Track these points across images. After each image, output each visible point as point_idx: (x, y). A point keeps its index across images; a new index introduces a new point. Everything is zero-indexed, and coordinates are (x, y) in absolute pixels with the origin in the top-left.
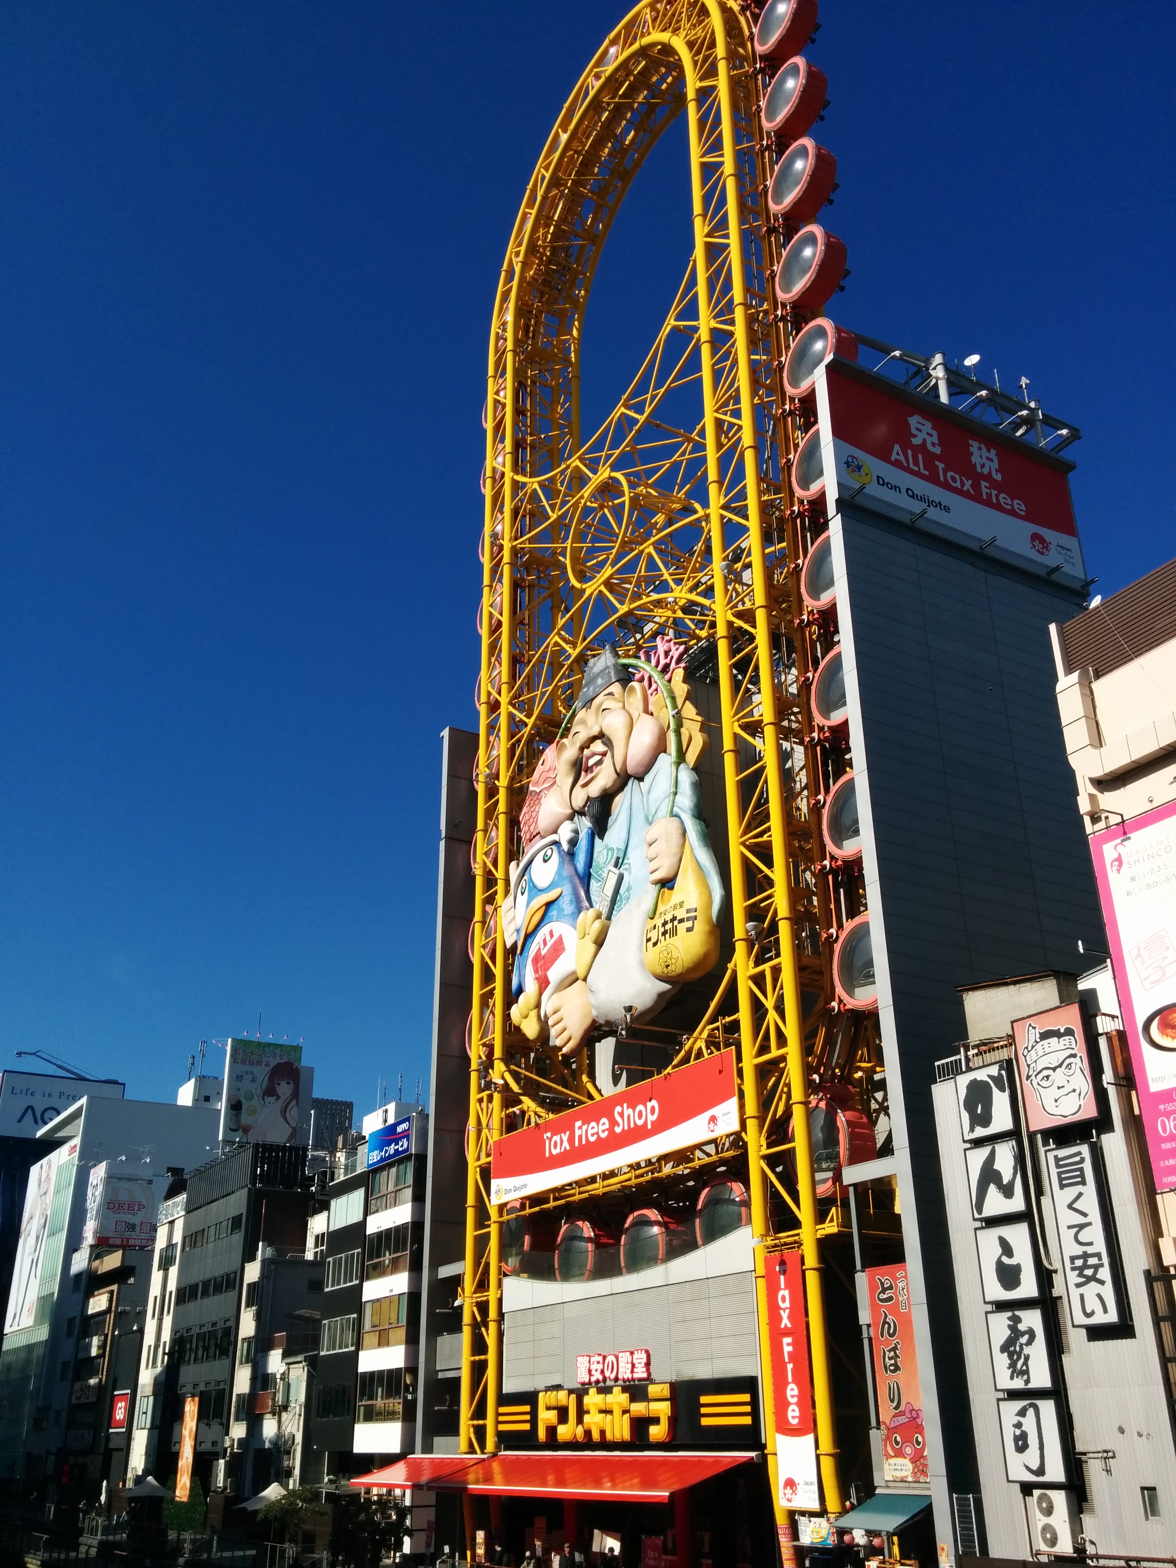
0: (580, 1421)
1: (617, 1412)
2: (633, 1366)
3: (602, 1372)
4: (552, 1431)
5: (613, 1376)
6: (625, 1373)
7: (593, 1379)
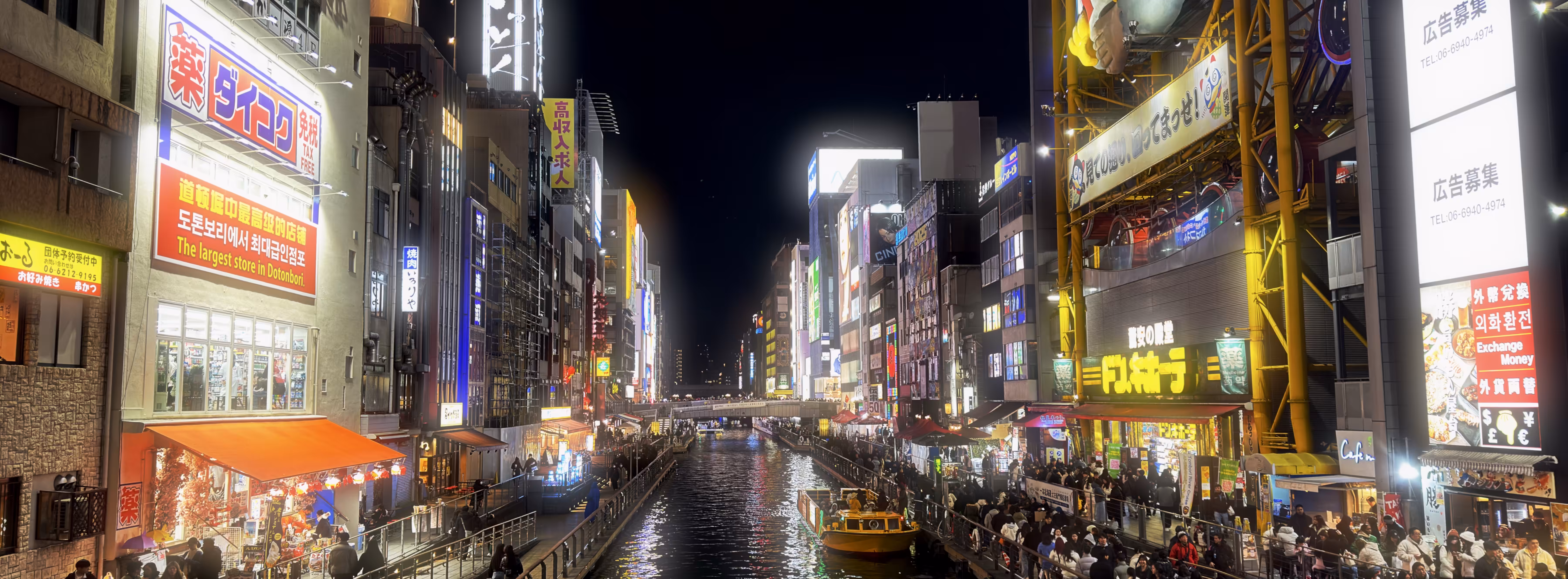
0: (1128, 379)
1: (1151, 371)
2: (1164, 334)
3: (1145, 340)
4: (1112, 385)
5: (1151, 344)
6: (1159, 341)
7: (1139, 346)
